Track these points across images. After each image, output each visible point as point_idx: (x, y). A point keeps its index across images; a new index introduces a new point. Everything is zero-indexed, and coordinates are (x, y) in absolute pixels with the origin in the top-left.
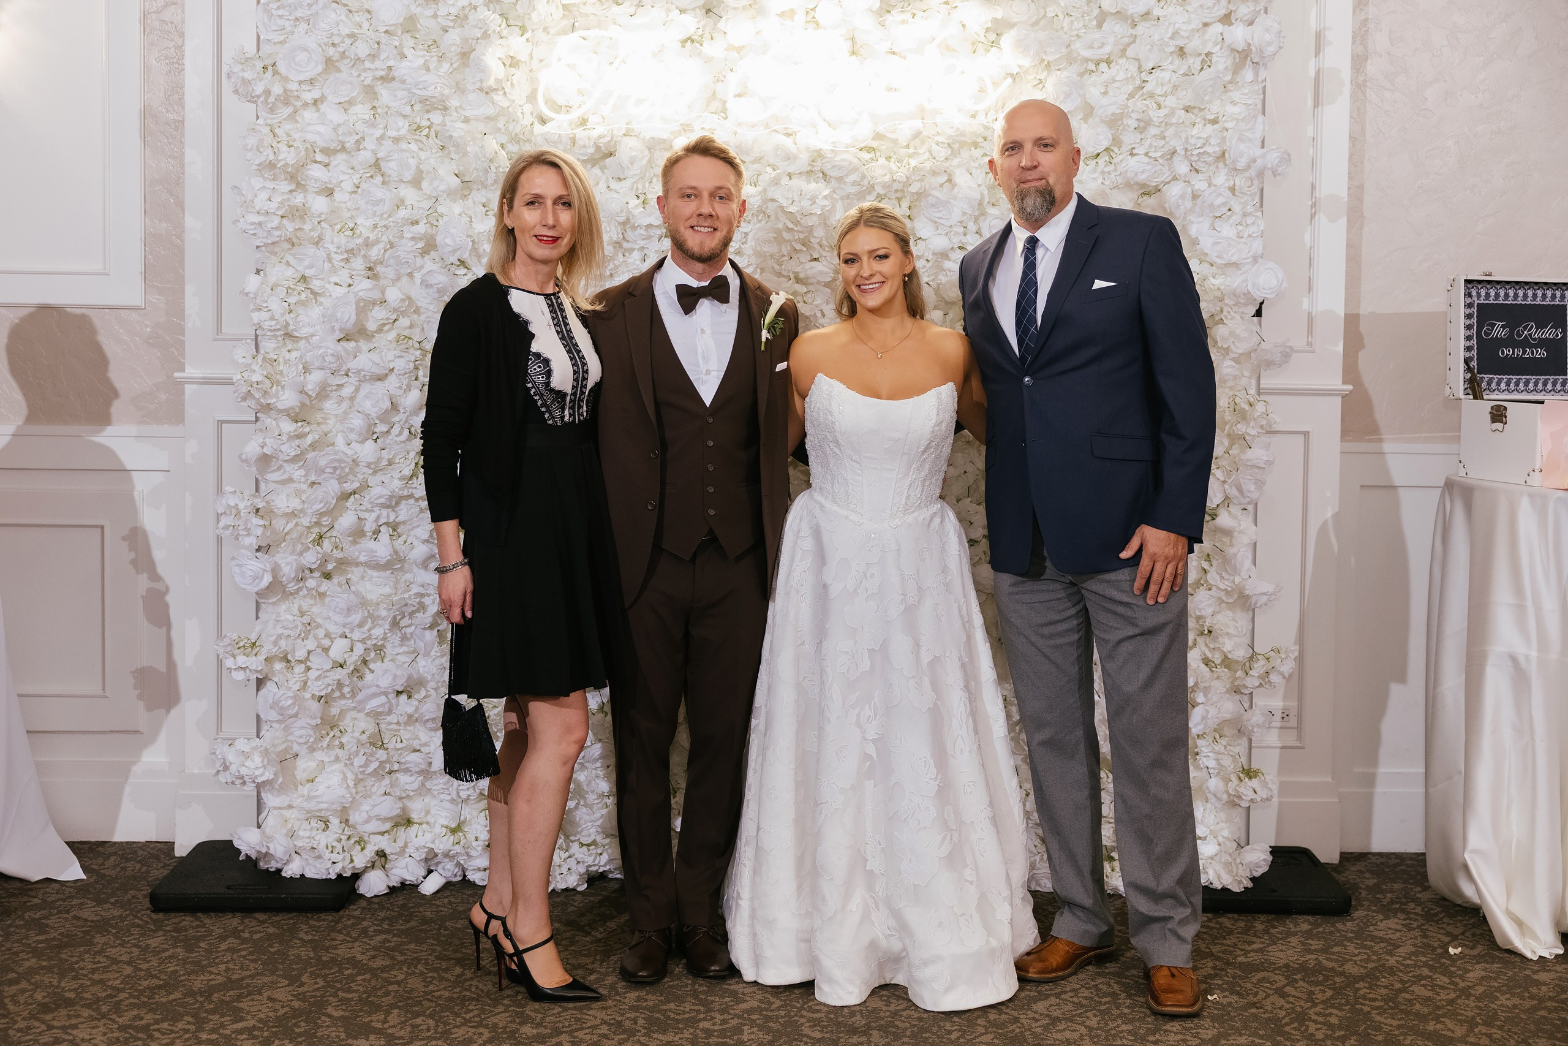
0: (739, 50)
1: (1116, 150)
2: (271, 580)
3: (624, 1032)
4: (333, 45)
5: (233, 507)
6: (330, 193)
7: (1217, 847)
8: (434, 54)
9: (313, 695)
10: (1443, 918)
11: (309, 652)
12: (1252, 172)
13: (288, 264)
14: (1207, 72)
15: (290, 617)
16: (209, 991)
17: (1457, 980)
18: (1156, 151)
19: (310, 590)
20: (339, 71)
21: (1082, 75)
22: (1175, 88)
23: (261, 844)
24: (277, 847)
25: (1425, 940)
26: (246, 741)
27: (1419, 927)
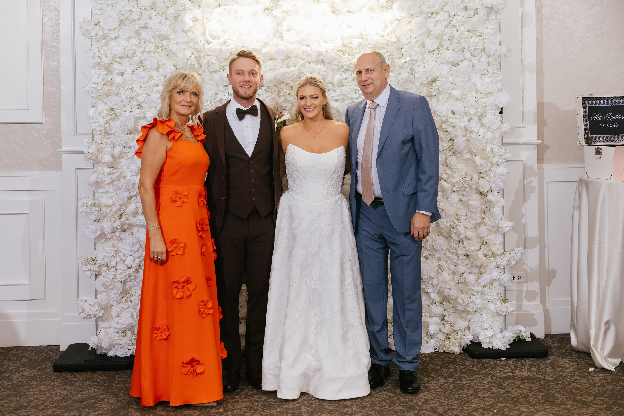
0: (287, 12)
1: (441, 48)
2: (100, 233)
3: (253, 410)
4: (123, 14)
5: (85, 203)
6: (122, 74)
7: (493, 332)
8: (164, 17)
9: (119, 280)
10: (586, 358)
11: (117, 263)
12: (496, 56)
13: (106, 104)
14: (476, 17)
15: (109, 249)
16: (82, 401)
17: (590, 380)
18: (457, 48)
19: (117, 237)
20: (125, 25)
21: (426, 18)
22: (464, 23)
23: (98, 342)
24: (105, 344)
25: (578, 366)
26: (91, 300)
27: (576, 361)
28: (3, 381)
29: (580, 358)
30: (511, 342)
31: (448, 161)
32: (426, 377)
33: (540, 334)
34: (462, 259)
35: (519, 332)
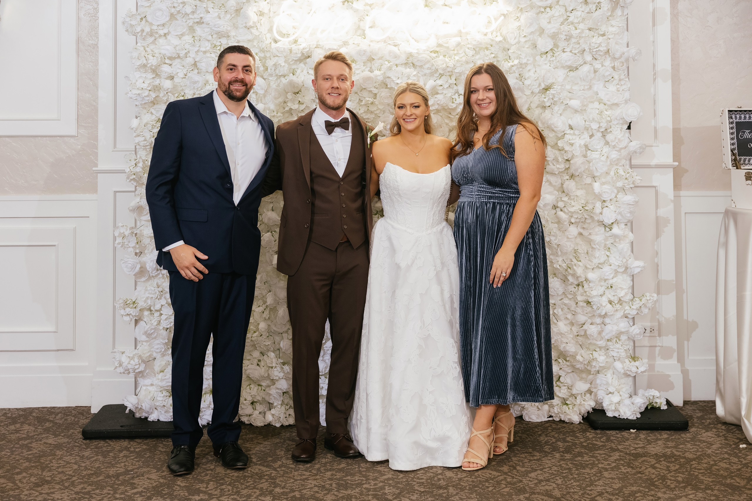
0: (370, 5)
1: (556, 49)
3: (326, 490)
4: (174, 7)
5: (122, 233)
6: (172, 78)
7: (620, 398)
8: (223, 11)
9: (164, 328)
10: (736, 431)
11: (162, 306)
12: (623, 59)
13: (151, 114)
14: (599, 12)
15: (153, 289)
16: (117, 476)
17: (742, 460)
18: (575, 50)
19: (162, 275)
20: (177, 20)
21: (538, 14)
22: (584, 19)
23: (138, 403)
24: (146, 406)
25: (726, 442)
26: (130, 350)
27: (723, 435)
28: (22, 449)
29: (728, 431)
30: (643, 409)
31: (564, 186)
32: (538, 452)
33: (678, 401)
34: (582, 307)
35: (651, 398)
